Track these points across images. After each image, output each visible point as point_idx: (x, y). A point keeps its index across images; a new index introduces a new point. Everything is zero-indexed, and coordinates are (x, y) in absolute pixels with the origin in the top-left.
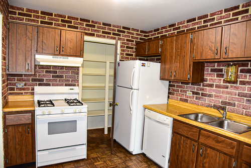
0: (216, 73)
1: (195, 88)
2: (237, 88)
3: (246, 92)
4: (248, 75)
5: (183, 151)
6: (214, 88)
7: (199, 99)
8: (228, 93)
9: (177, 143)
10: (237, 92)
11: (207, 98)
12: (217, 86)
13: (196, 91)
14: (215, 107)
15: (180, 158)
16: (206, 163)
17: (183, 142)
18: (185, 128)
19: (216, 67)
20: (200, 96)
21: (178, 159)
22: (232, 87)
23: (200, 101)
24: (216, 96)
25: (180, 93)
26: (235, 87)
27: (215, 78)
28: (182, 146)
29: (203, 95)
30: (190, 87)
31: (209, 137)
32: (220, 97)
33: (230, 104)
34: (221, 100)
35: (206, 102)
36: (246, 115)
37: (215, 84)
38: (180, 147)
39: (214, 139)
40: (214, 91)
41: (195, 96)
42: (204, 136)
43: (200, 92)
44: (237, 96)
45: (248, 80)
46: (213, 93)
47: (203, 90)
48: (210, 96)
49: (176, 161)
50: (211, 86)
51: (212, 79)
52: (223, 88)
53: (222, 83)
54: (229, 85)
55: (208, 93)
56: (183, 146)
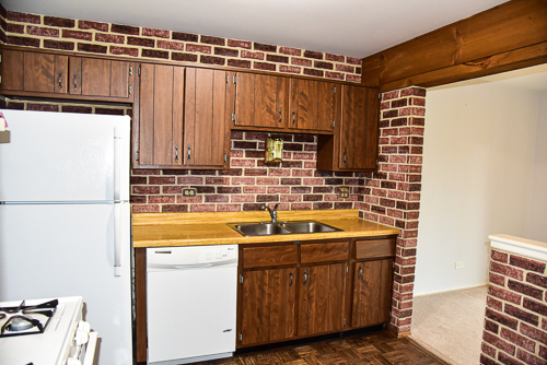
0: (244, 150)
1: (201, 179)
2: (280, 172)
3: (291, 177)
4: (292, 152)
5: (270, 295)
6: (243, 176)
7: (214, 199)
8: (267, 181)
9: (256, 286)
10: (280, 178)
11: (230, 195)
12: (248, 172)
13: (204, 185)
14: (247, 208)
15: (265, 311)
16: (312, 290)
17: (270, 279)
18: (273, 253)
19: (244, 140)
20: (216, 193)
21: (260, 315)
22: (272, 171)
23: (216, 204)
24: (246, 190)
25: (161, 193)
26: (277, 171)
27: (244, 158)
28: (266, 288)
29: (221, 190)
30: (190, 179)
31: (314, 250)
32: (256, 190)
33: (271, 198)
34: (256, 195)
35: (230, 203)
36: (293, 209)
37: (243, 168)
38: (263, 291)
39: (321, 250)
40: (242, 180)
41: (203, 195)
42: (307, 251)
43: (216, 186)
44: (280, 185)
45: (292, 160)
46: (242, 185)
47: (221, 181)
48: (236, 190)
49: (258, 321)
50: (238, 172)
51: (238, 161)
52: (259, 174)
53: (256, 167)
54: (267, 168)
55: (231, 186)
56: (270, 287)
